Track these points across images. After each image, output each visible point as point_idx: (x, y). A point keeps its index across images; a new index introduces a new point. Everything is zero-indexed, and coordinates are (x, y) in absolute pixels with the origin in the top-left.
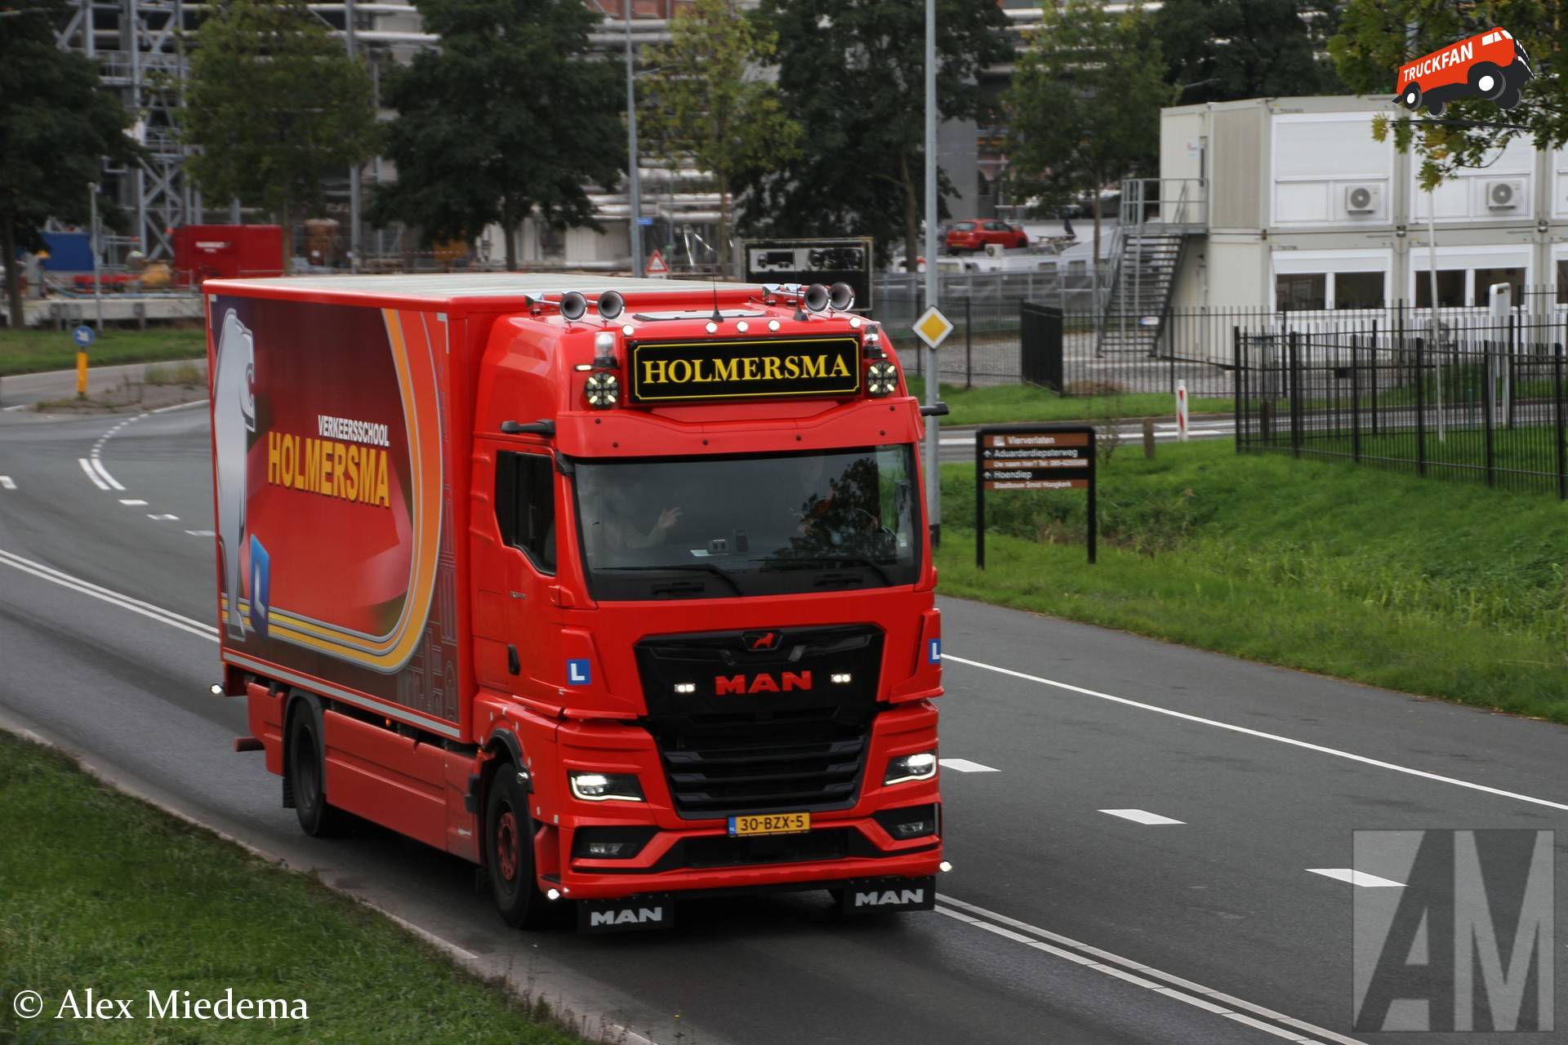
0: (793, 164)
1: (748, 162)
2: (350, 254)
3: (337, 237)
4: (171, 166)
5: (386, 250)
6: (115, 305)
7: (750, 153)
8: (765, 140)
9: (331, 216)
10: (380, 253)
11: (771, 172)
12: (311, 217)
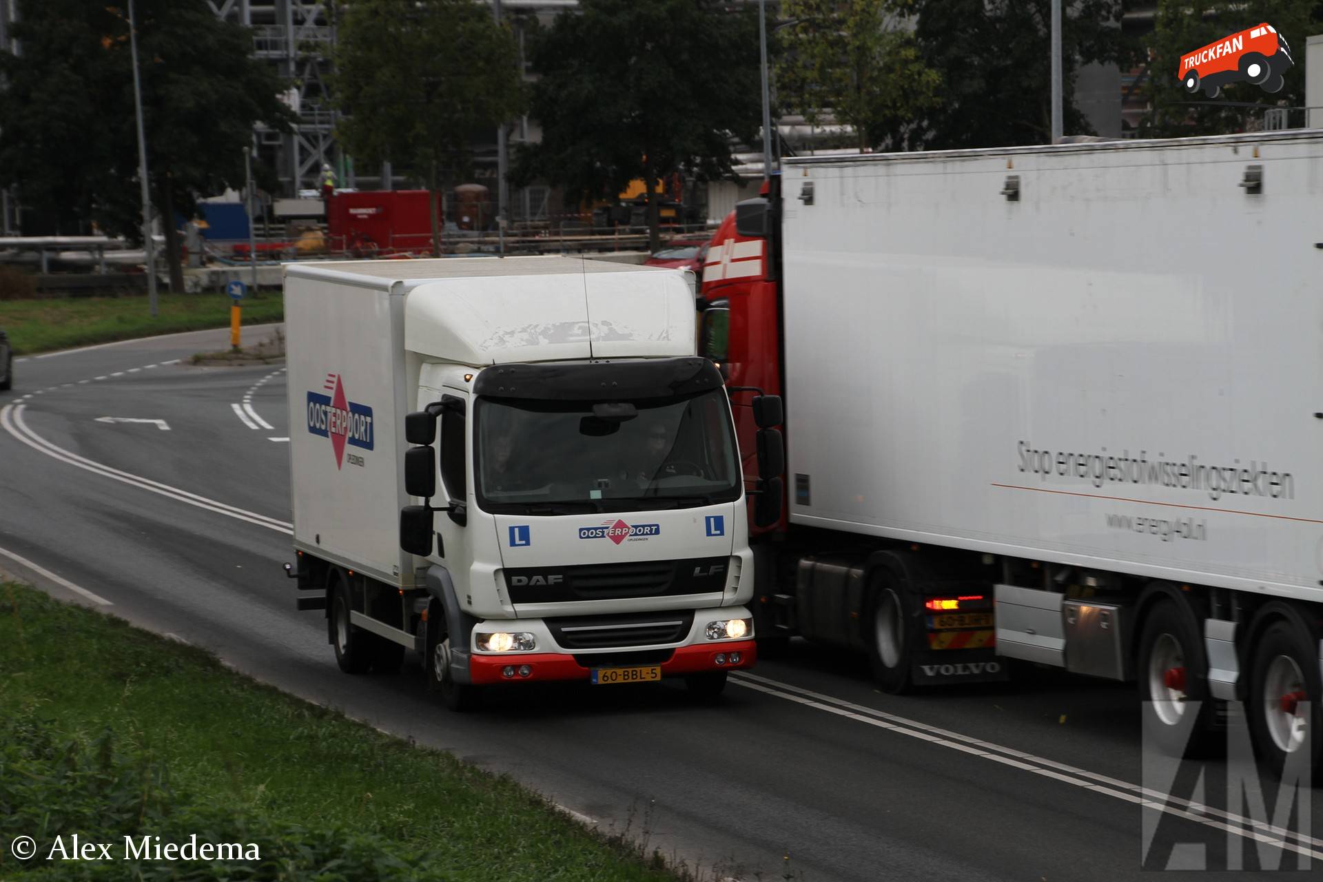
0: (932, 113)
1: (887, 112)
2: (498, 219)
3: (485, 203)
4: (325, 137)
5: (533, 214)
6: (270, 271)
7: (890, 104)
8: (902, 87)
9: (478, 182)
10: (528, 217)
11: (909, 122)
12: (460, 184)
